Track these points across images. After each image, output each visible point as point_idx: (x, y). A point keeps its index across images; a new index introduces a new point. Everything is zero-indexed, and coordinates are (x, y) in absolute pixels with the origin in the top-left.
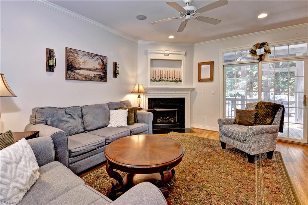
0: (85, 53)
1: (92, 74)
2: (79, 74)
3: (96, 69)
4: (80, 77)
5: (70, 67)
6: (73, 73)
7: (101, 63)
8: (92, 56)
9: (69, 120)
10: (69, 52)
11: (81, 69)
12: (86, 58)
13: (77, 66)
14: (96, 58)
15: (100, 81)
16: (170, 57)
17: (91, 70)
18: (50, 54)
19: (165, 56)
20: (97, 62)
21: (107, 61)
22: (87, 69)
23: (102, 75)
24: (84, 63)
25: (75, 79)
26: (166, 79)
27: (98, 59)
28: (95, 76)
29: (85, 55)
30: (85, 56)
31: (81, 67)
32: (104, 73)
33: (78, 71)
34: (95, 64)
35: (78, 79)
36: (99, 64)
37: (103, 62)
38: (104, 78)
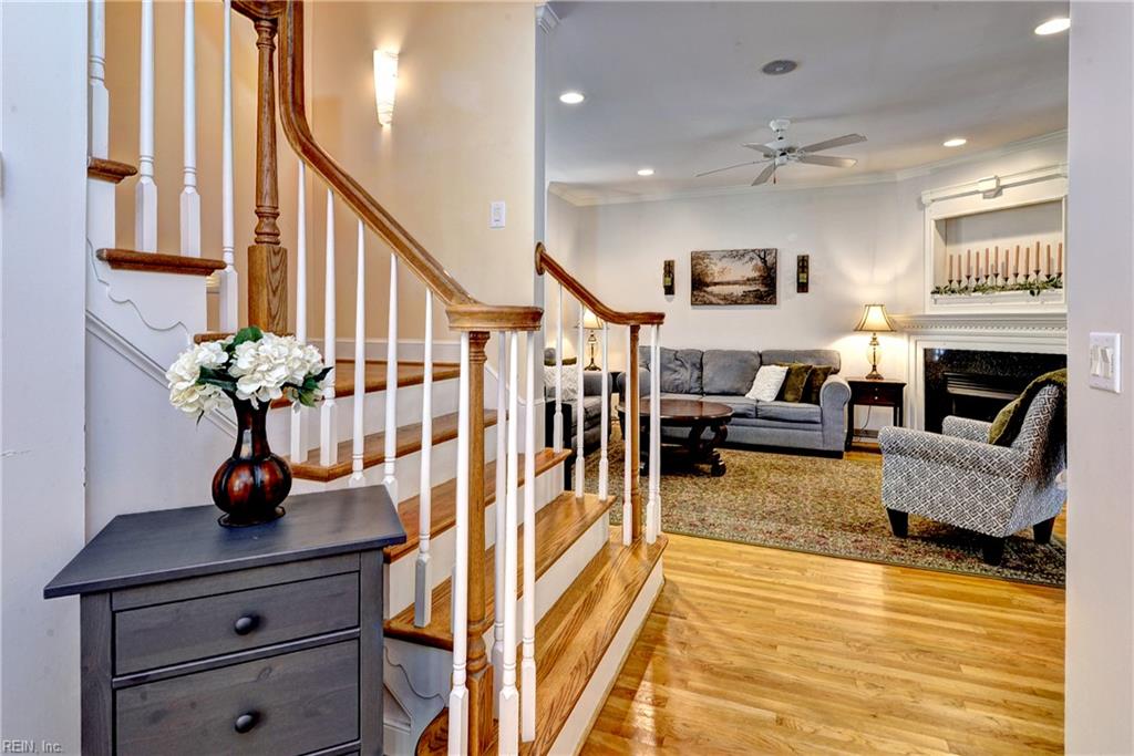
0: (723, 254)
1: (738, 290)
2: (711, 294)
3: (748, 280)
4: (714, 300)
5: (699, 283)
6: (702, 294)
7: (760, 263)
8: (737, 255)
9: (678, 368)
10: (697, 258)
11: (716, 284)
12: (726, 263)
13: (708, 280)
14: (747, 258)
15: (758, 303)
16: (1008, 199)
17: (735, 283)
18: (669, 269)
19: (987, 200)
20: (751, 265)
21: (775, 257)
22: (728, 283)
23: (762, 289)
24: (722, 272)
25: (705, 303)
26: (1000, 281)
27: (752, 259)
28: (746, 294)
29: (724, 257)
30: (725, 260)
31: (716, 281)
32: (766, 285)
33: (709, 289)
34: (748, 270)
35: (711, 303)
36: (756, 268)
37: (765, 262)
38: (768, 295)
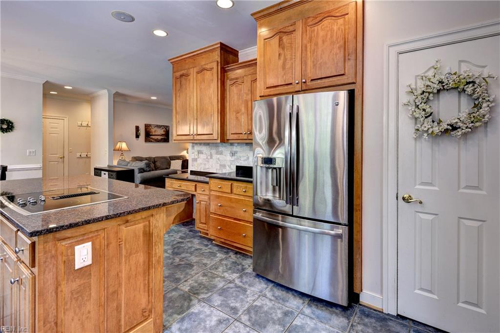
0: (155, 126)
1: (159, 138)
3: (162, 135)
4: (152, 140)
5: (147, 134)
6: (149, 138)
8: (159, 127)
10: (147, 126)
12: (156, 129)
13: (151, 134)
14: (162, 128)
15: (165, 142)
17: (159, 135)
18: (137, 128)
20: (162, 130)
21: (169, 128)
22: (157, 135)
23: (165, 138)
24: (155, 131)
25: (150, 141)
28: (162, 139)
31: (153, 134)
32: (167, 137)
33: (151, 137)
34: (161, 131)
35: (152, 142)
36: (164, 131)
37: (166, 129)
38: (167, 140)
